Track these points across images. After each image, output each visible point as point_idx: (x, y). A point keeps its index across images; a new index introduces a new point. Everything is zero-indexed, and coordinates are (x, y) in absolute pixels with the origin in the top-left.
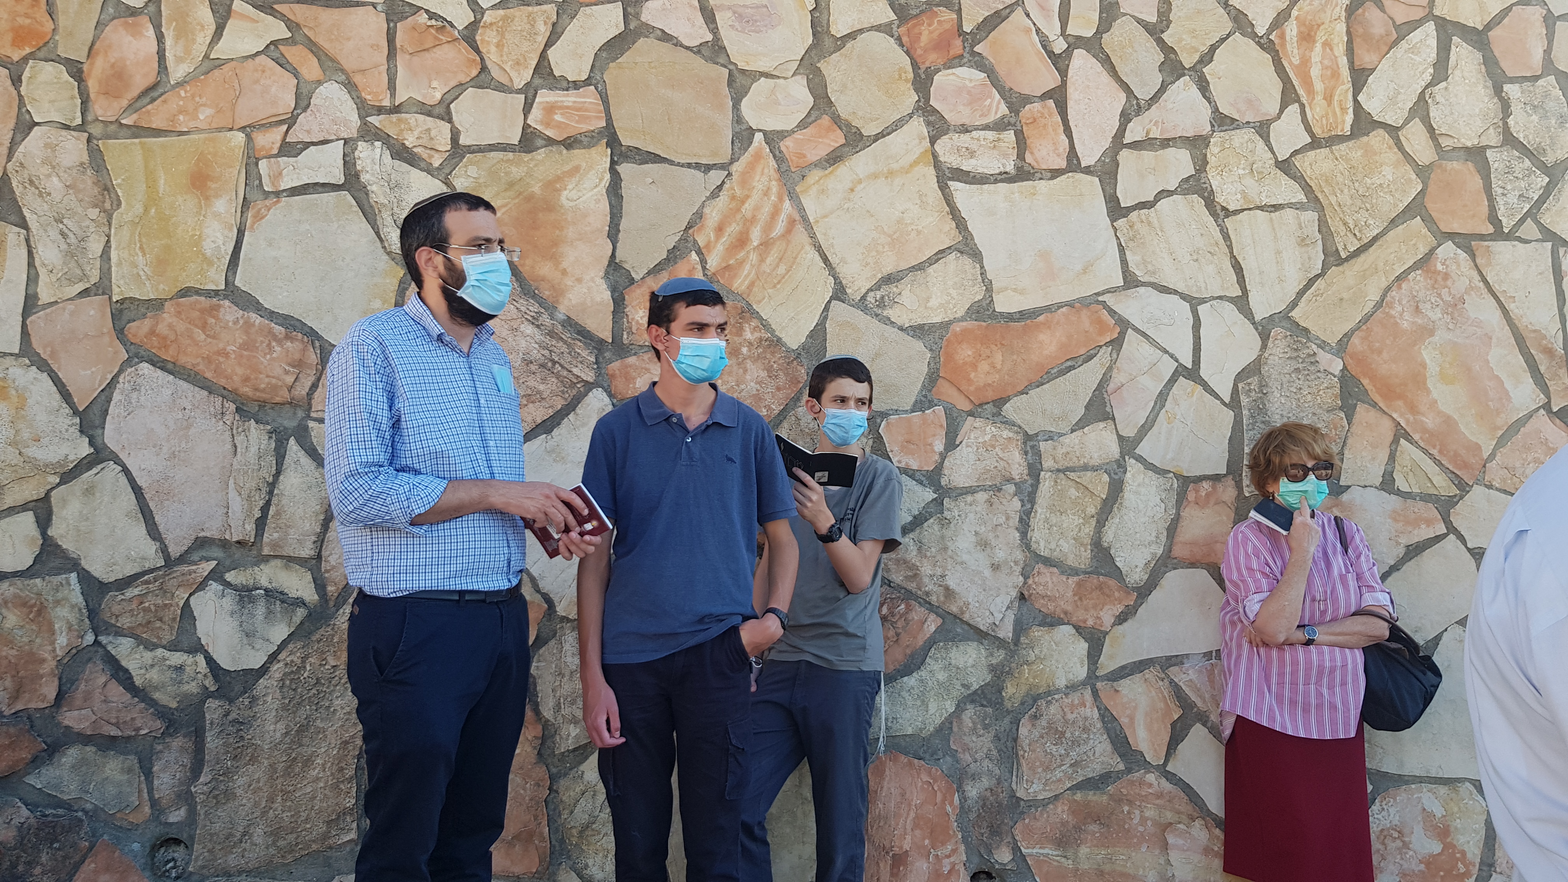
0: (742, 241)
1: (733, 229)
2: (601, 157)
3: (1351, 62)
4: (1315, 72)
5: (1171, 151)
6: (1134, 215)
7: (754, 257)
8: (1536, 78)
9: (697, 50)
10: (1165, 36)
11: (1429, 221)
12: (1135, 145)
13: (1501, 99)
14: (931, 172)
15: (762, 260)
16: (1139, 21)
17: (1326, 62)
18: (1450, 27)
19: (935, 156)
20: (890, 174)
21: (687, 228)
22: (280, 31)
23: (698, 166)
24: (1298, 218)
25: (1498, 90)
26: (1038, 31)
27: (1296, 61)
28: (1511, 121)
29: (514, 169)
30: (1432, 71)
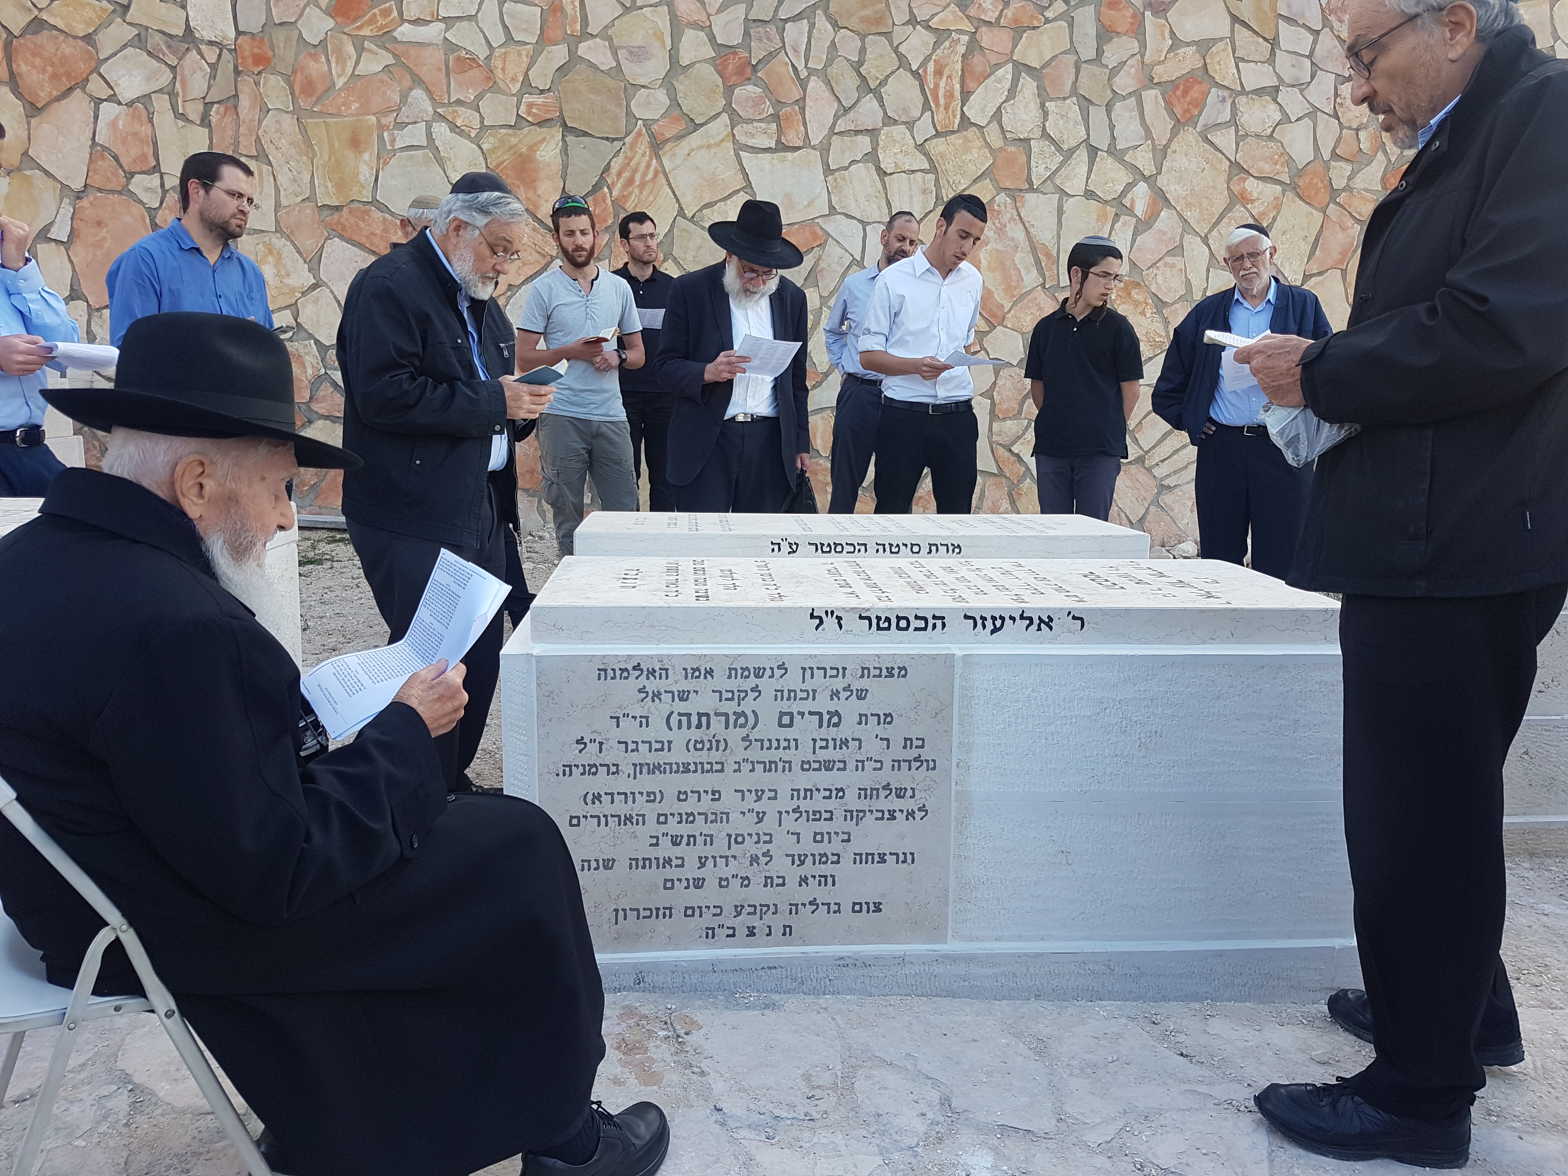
0: (630, 182)
1: (626, 174)
2: (557, 133)
3: (962, 87)
4: (941, 93)
5: (860, 137)
6: (837, 174)
7: (637, 191)
8: (1065, 99)
9: (607, 73)
10: (861, 70)
11: (994, 181)
12: (840, 133)
13: (1043, 111)
14: (731, 145)
15: (641, 193)
16: (848, 60)
17: (947, 87)
18: (1021, 67)
19: (734, 135)
20: (709, 146)
21: (602, 173)
22: (390, 60)
23: (607, 139)
24: (924, 178)
25: (1043, 105)
26: (793, 65)
27: (932, 86)
28: (1047, 124)
29: (512, 139)
30: (1006, 93)
